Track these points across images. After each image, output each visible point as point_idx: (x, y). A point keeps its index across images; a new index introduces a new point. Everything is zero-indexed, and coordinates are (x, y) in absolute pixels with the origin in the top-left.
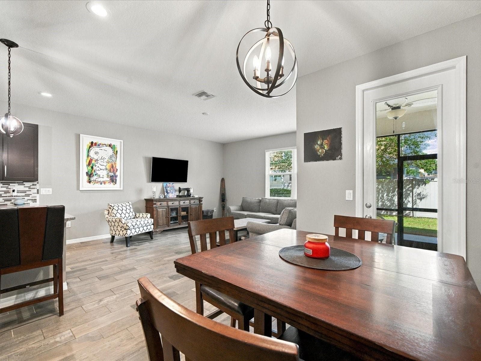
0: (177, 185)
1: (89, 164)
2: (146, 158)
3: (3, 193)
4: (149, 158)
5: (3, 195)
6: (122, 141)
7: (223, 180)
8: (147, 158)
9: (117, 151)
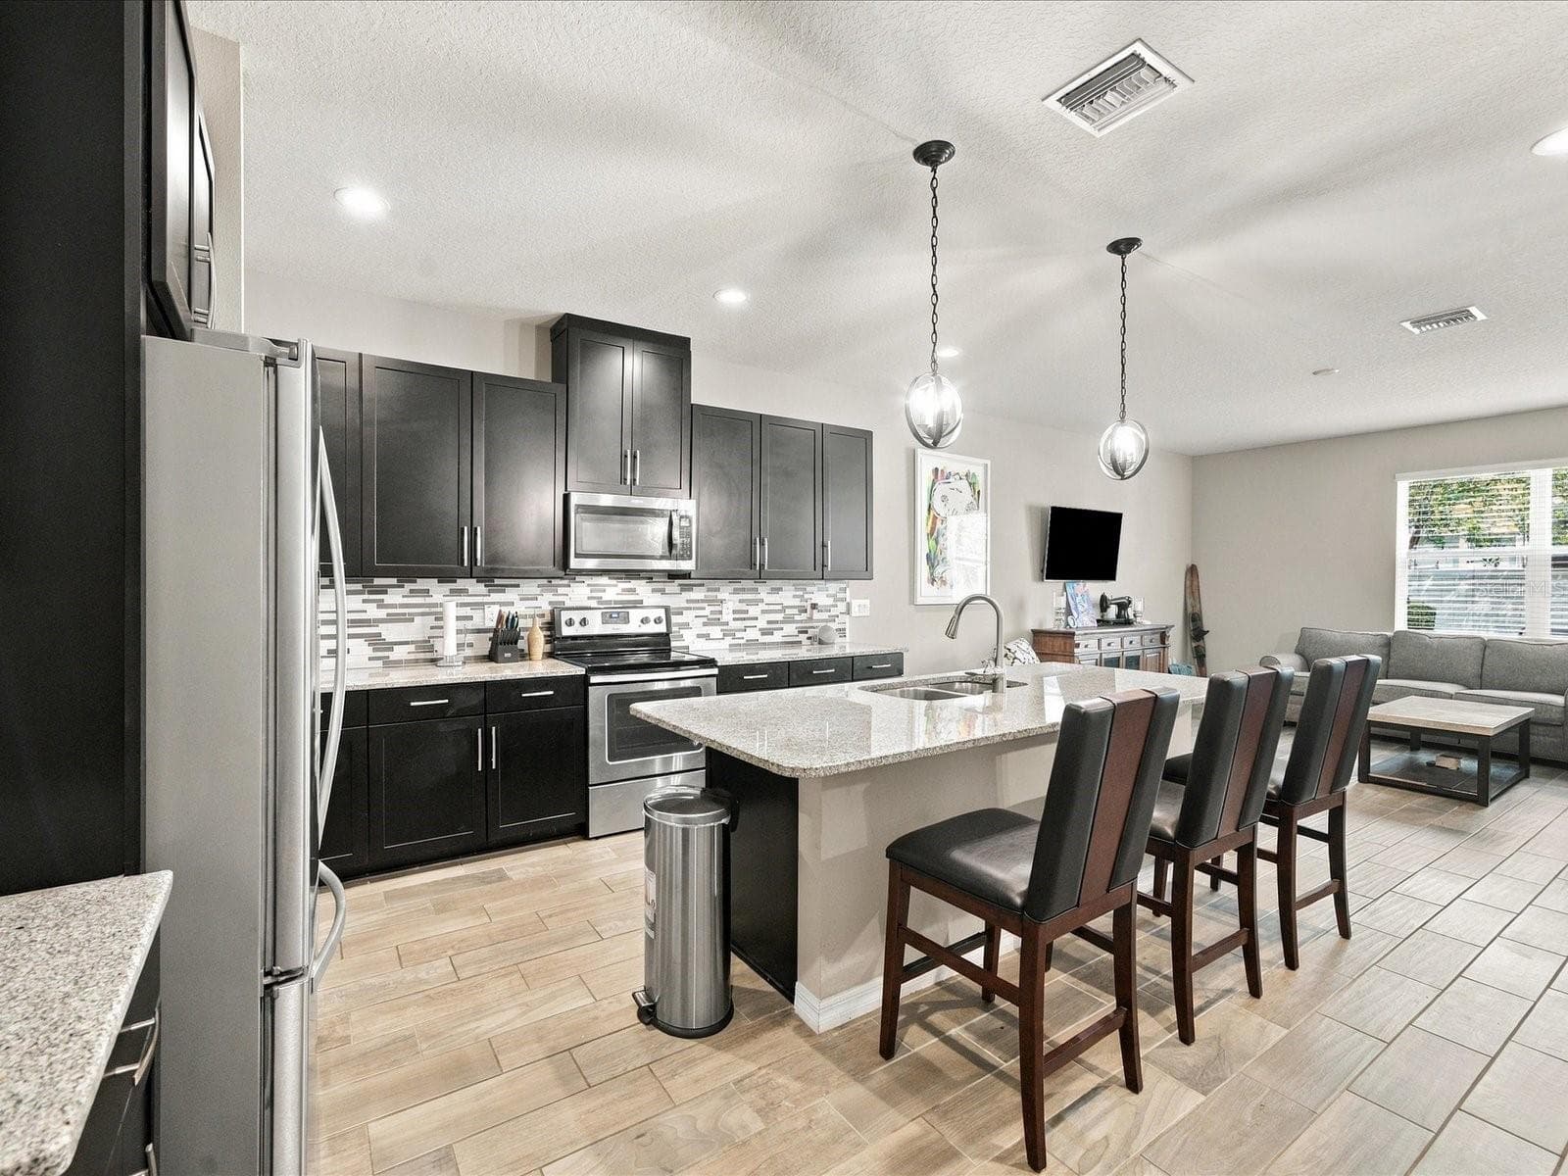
0: (1094, 589)
1: (931, 534)
2: (1031, 509)
3: (796, 611)
4: (1043, 510)
5: (797, 618)
6: (989, 462)
7: (1192, 571)
8: (1037, 508)
9: (979, 492)
